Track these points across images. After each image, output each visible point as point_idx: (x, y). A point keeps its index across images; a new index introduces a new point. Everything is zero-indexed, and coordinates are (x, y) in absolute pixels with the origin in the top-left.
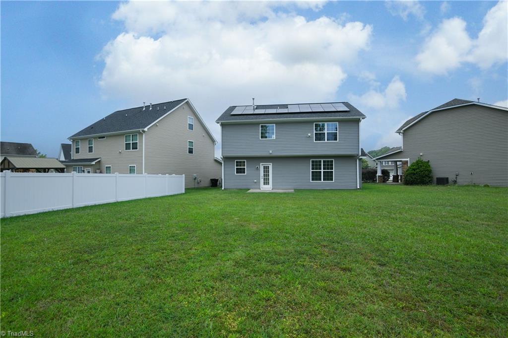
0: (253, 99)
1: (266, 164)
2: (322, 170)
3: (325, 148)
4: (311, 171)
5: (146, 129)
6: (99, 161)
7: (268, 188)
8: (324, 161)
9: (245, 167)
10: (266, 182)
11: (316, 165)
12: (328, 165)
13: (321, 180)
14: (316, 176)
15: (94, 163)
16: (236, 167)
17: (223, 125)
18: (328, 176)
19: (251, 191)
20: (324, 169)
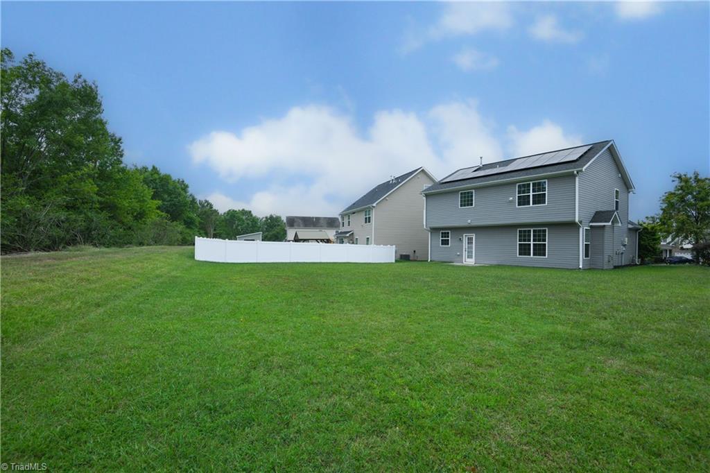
0: (481, 158)
1: (470, 235)
2: (532, 243)
3: (531, 214)
4: (518, 243)
5: (374, 205)
6: (353, 234)
7: (471, 262)
8: (534, 231)
9: (449, 239)
10: (470, 257)
11: (524, 236)
12: (540, 236)
13: (530, 255)
14: (524, 250)
15: (348, 235)
16: (441, 239)
17: (427, 196)
18: (540, 250)
19: (454, 264)
20: (534, 241)
